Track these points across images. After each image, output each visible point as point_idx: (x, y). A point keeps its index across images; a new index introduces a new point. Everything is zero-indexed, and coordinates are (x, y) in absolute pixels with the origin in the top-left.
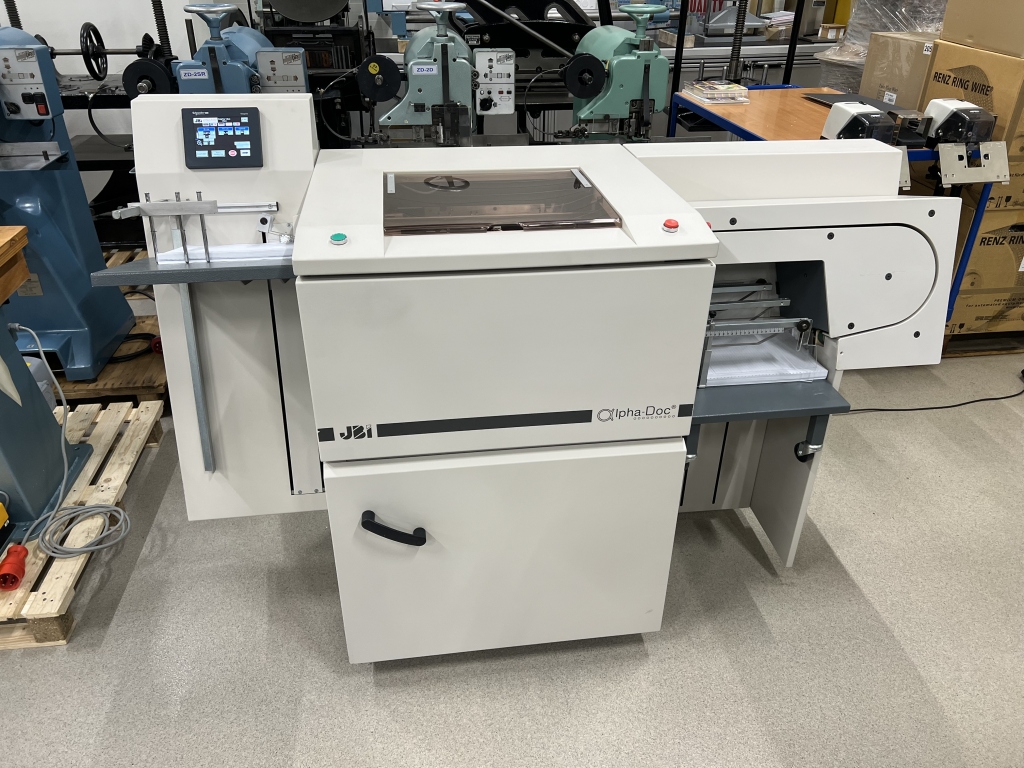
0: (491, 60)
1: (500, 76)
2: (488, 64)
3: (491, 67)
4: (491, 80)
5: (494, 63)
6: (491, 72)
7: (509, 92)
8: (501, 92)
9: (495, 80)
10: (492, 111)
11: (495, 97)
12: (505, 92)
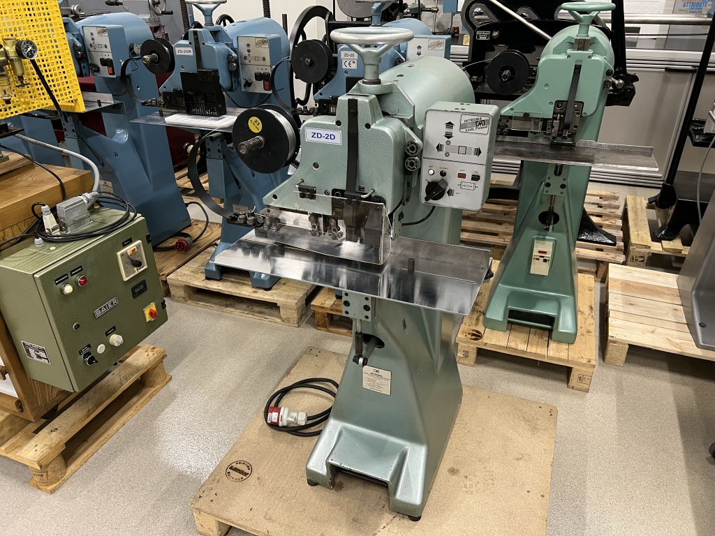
0: (450, 125)
1: (462, 150)
2: (445, 130)
3: (449, 136)
4: (447, 154)
5: (455, 130)
6: (448, 143)
7: (476, 178)
8: (462, 176)
9: (453, 156)
10: (445, 202)
11: (453, 182)
12: (469, 177)
